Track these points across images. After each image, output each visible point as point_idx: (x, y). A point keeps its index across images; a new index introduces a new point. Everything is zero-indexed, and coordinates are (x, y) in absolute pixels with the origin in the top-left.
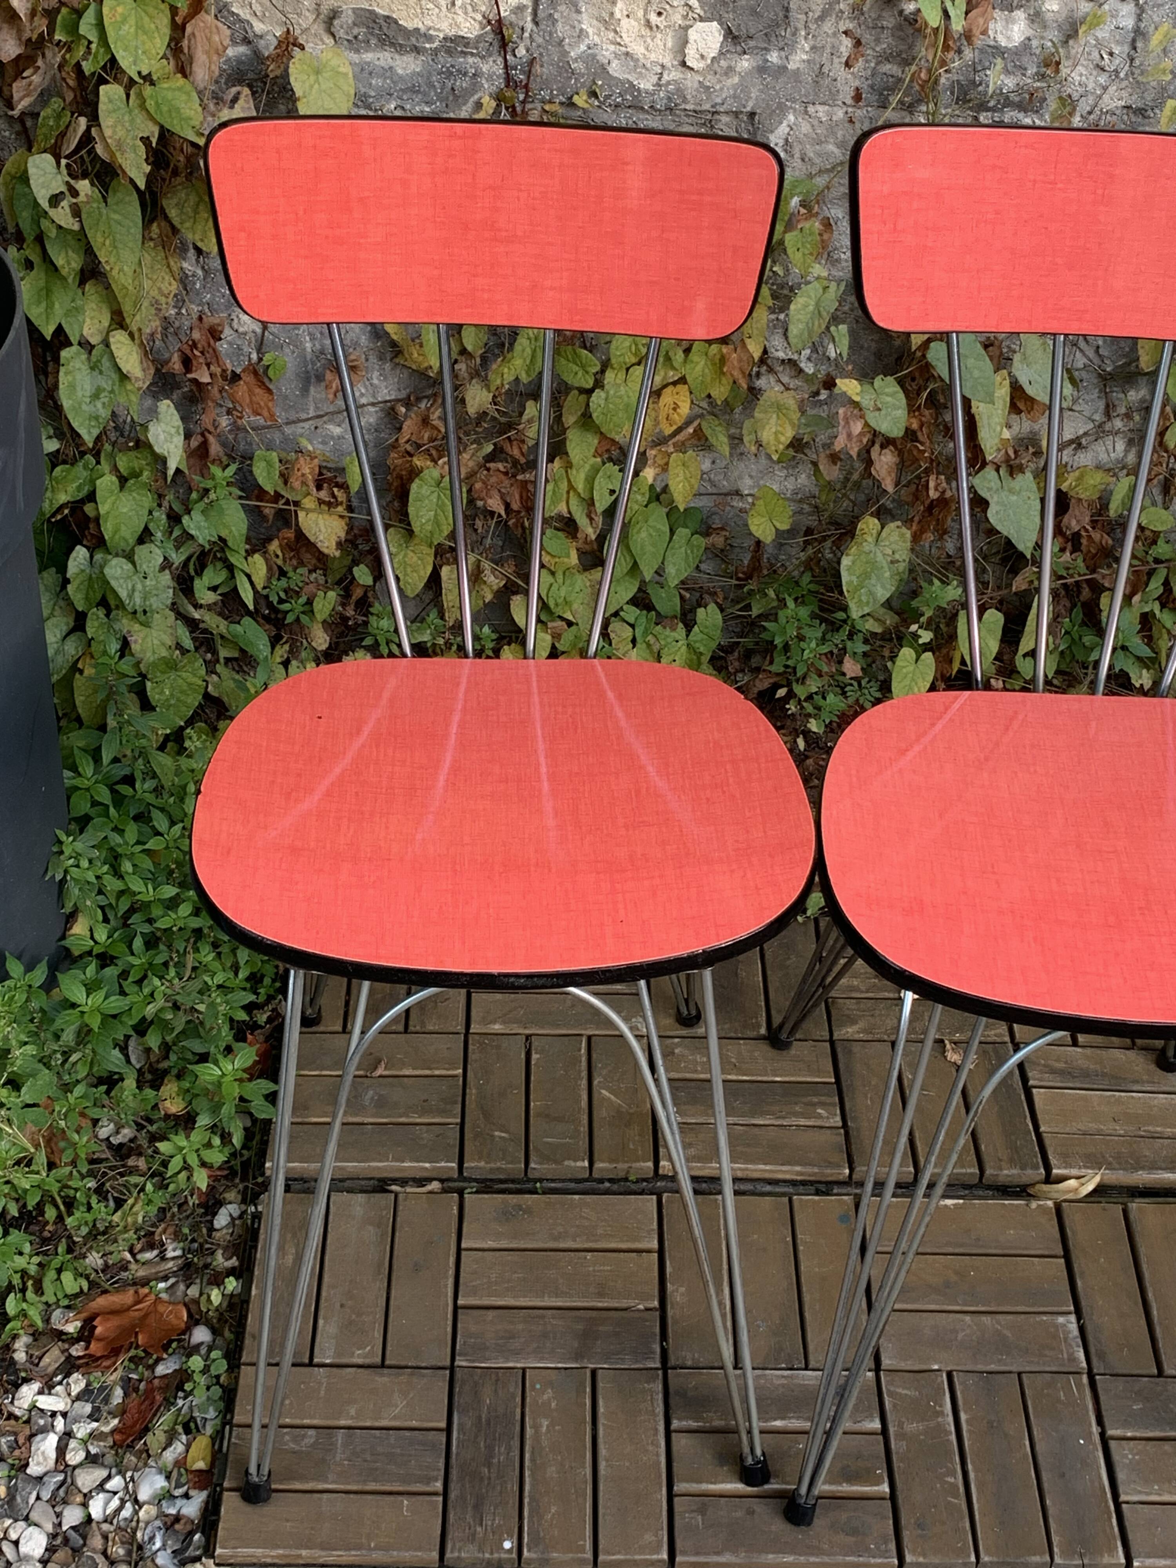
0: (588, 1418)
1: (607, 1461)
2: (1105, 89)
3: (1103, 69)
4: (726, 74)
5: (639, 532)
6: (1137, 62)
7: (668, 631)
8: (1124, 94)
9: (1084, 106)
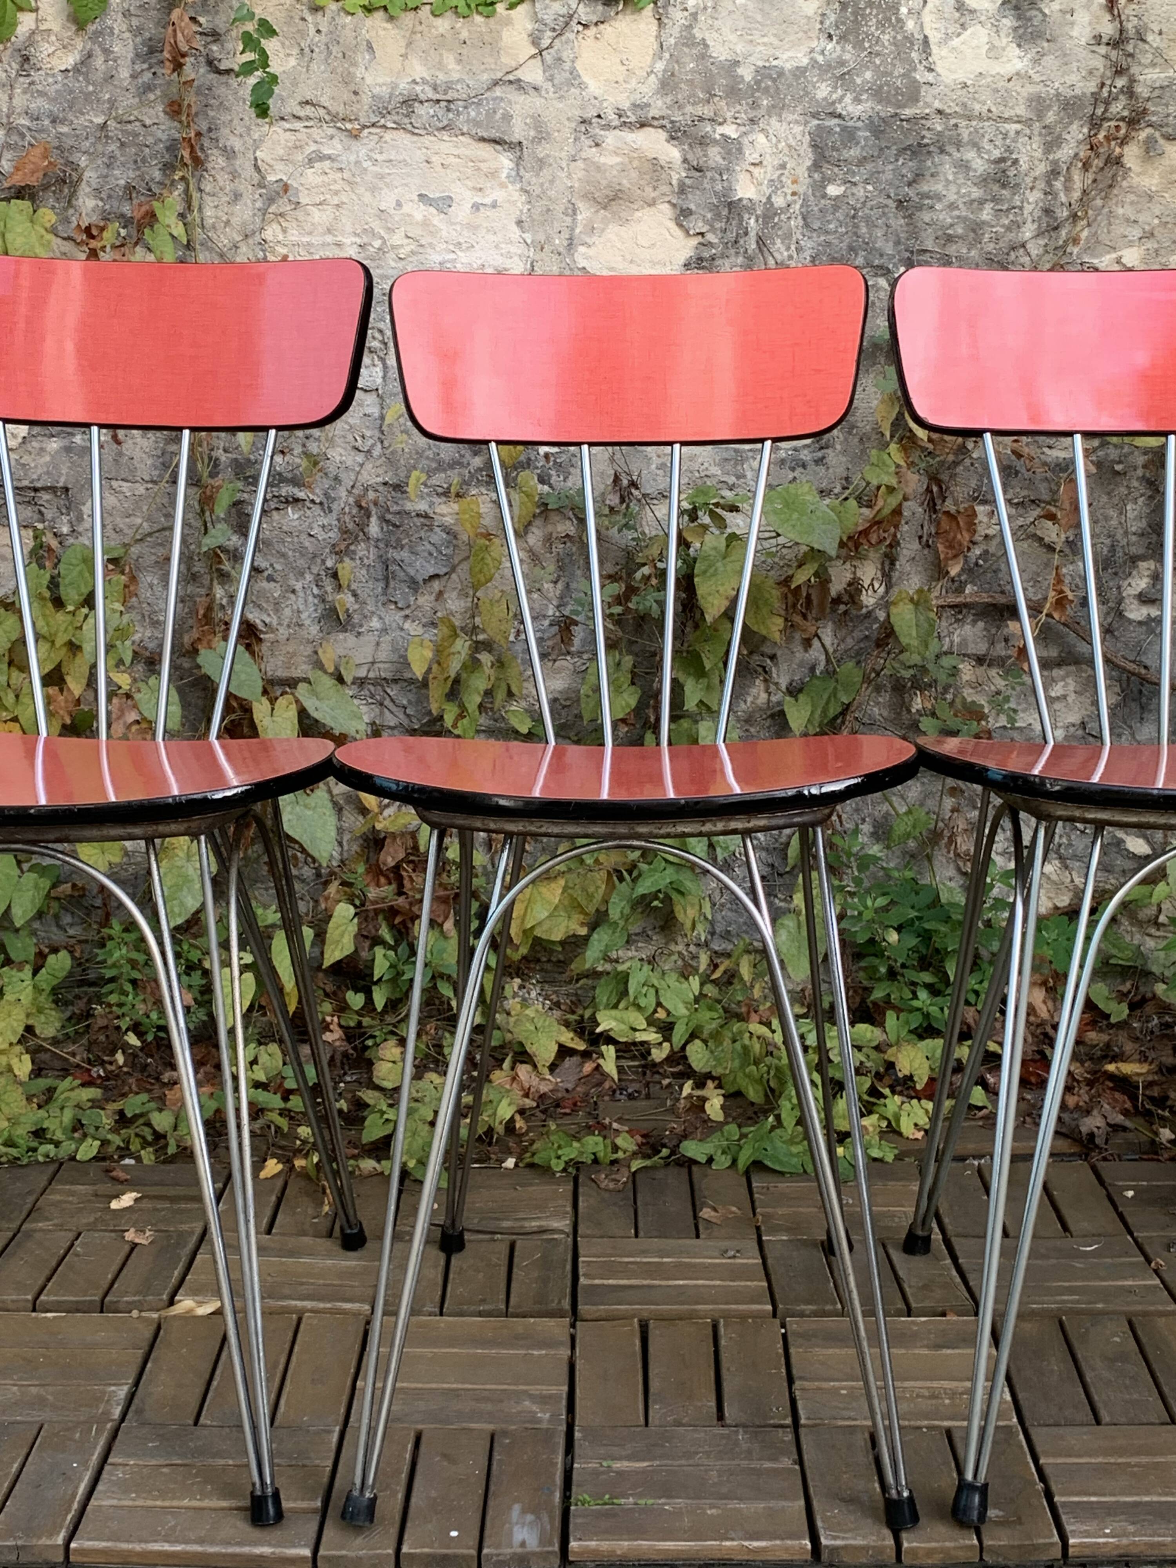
4: (39, 454)
7: (14, 972)
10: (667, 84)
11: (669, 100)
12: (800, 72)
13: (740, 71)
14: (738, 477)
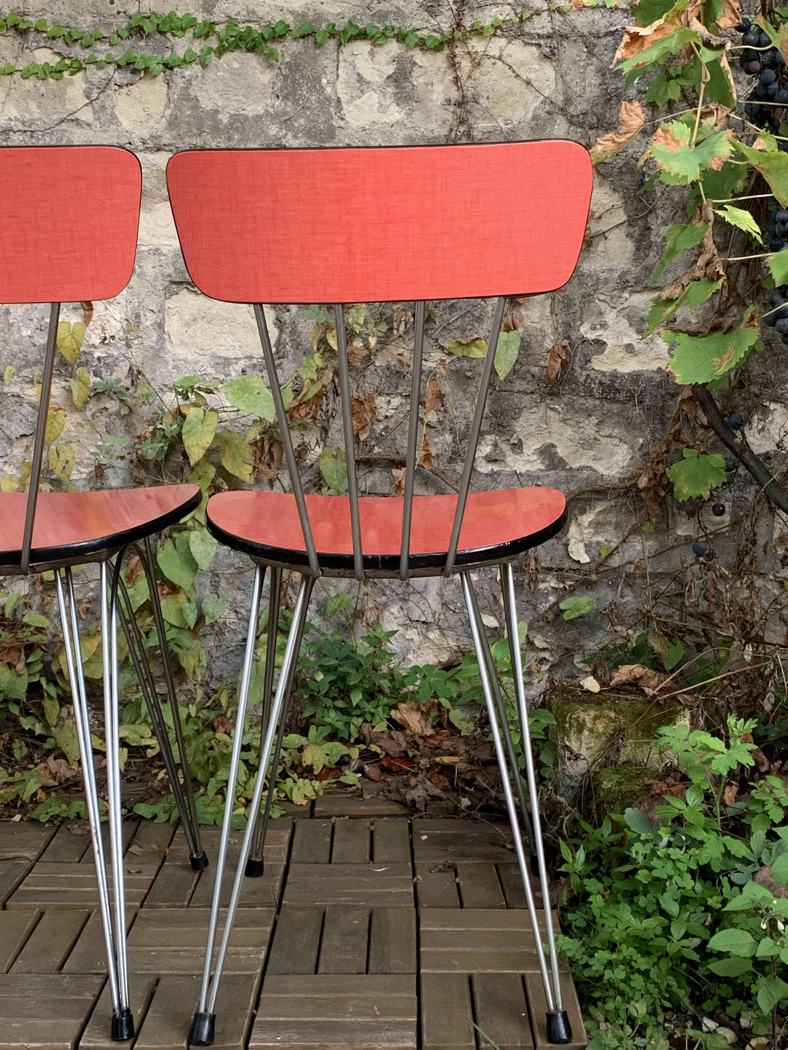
10: (173, 123)
11: (174, 133)
12: (258, 118)
13: (219, 117)
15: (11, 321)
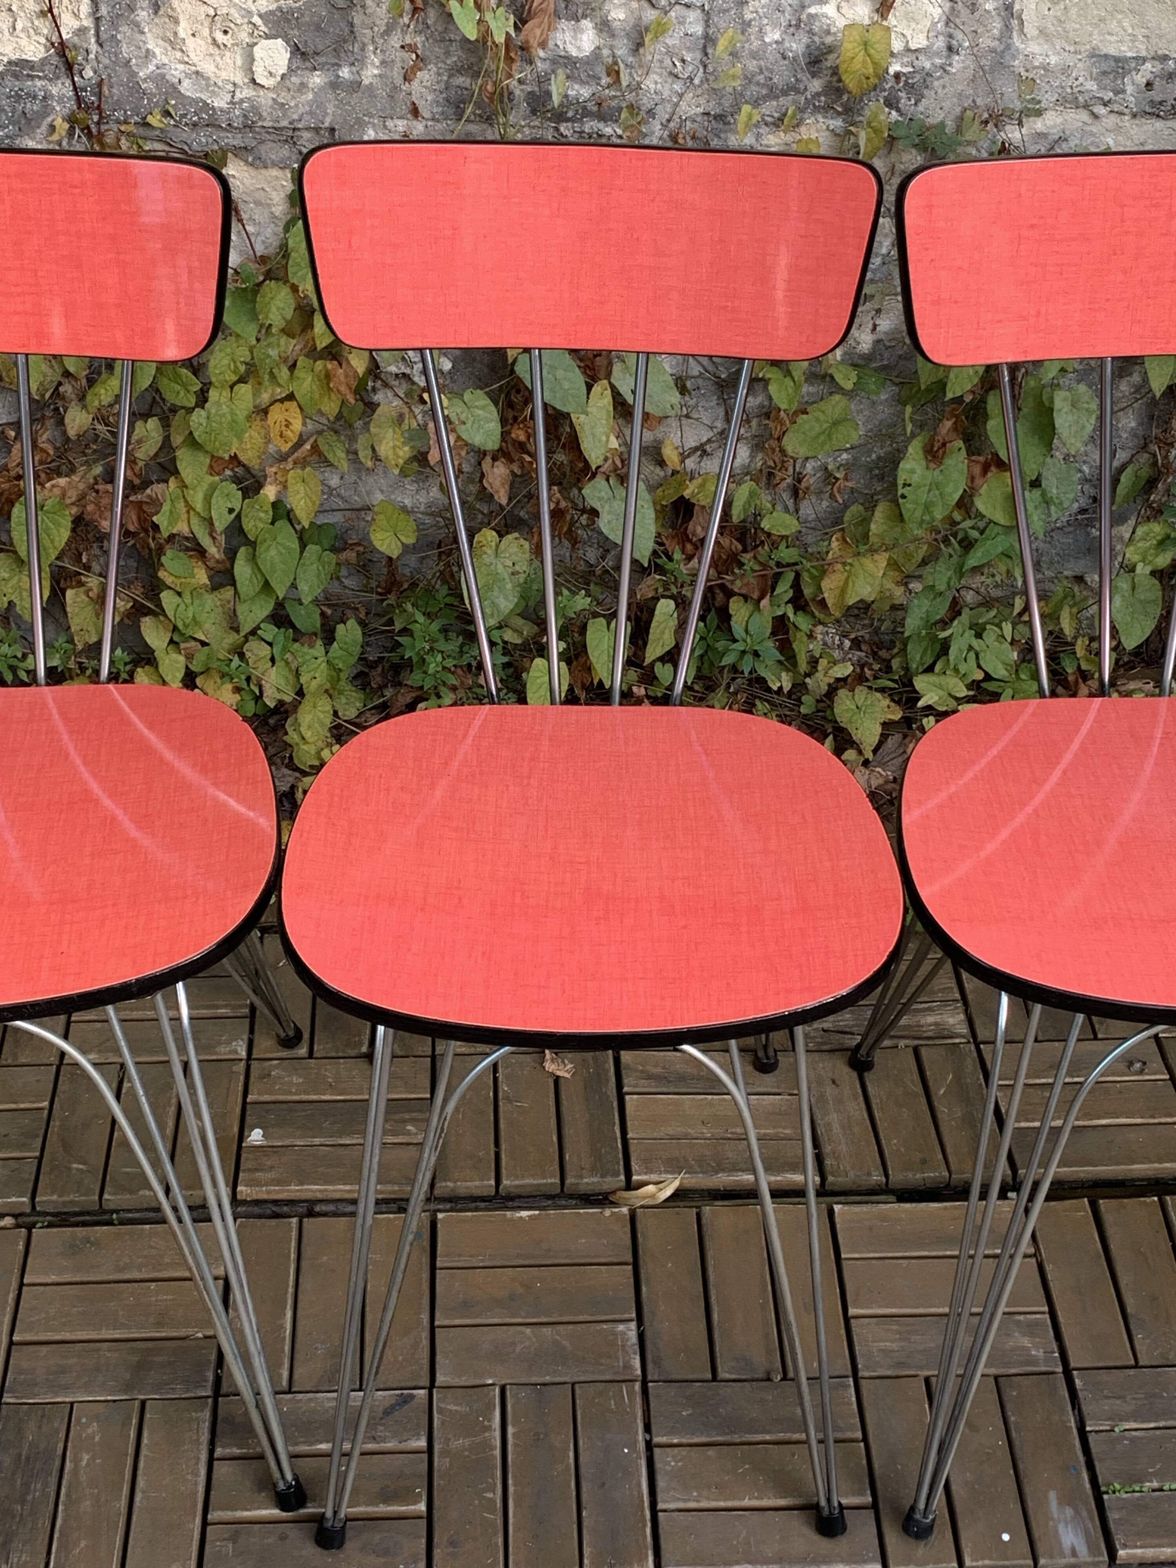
0: (131, 1450)
1: (143, 1492)
2: (681, 96)
3: (676, 76)
4: (299, 90)
5: (268, 549)
6: (710, 68)
7: (306, 649)
8: (702, 101)
9: (663, 113)
14: (1117, 93)
15: (748, 16)
